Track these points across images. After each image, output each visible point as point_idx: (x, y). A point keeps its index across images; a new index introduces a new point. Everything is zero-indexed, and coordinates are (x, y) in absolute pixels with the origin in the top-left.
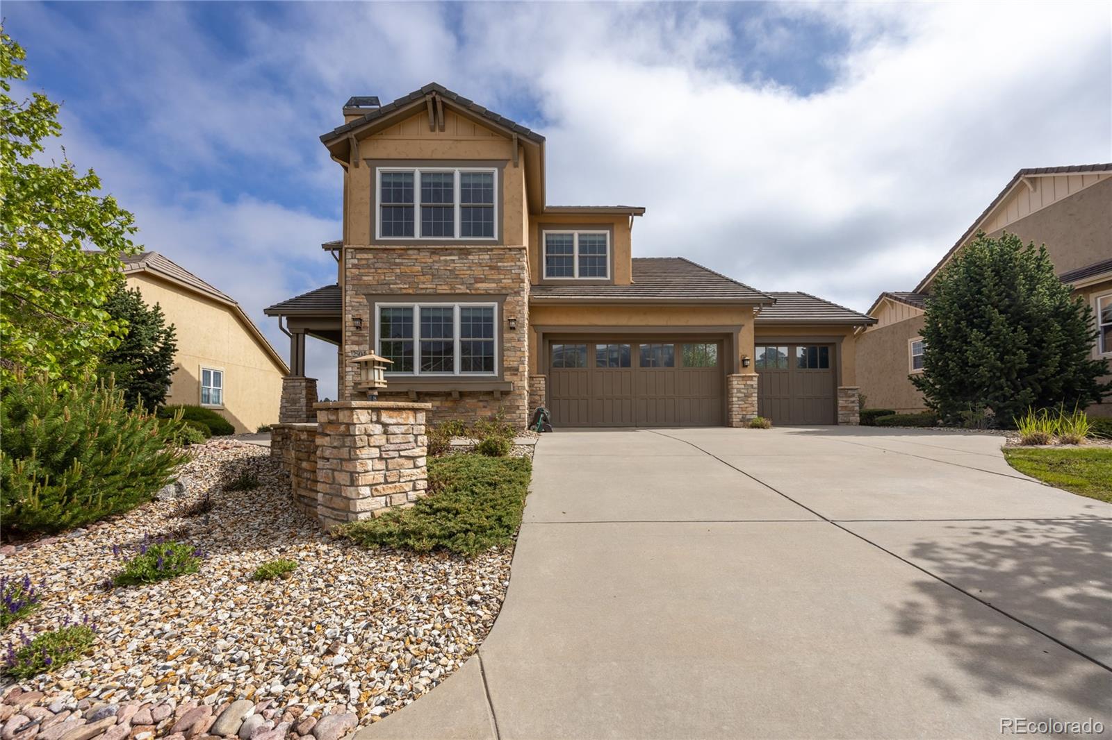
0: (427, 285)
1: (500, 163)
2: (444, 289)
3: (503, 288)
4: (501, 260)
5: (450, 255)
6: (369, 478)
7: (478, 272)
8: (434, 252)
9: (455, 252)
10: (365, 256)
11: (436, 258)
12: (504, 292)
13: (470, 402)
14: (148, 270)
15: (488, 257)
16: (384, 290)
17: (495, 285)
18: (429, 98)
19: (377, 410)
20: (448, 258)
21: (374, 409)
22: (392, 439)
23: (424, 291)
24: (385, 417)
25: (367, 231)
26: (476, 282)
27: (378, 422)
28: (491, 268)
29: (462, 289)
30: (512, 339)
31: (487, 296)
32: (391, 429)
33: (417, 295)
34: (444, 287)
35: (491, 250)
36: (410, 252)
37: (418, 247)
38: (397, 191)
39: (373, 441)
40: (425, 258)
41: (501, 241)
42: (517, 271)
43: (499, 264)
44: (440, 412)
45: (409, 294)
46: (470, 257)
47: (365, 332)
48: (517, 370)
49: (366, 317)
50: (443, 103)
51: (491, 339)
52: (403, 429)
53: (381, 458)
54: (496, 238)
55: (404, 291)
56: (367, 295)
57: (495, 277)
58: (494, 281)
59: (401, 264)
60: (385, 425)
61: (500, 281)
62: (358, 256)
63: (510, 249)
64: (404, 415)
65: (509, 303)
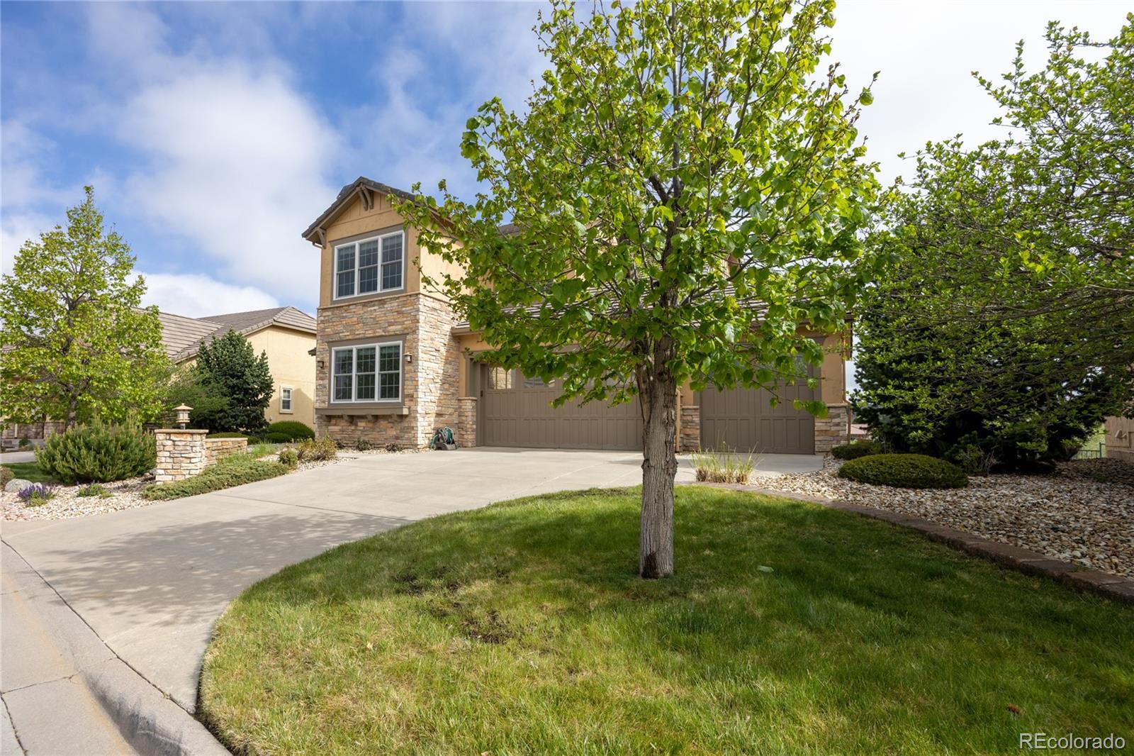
0: (360, 331)
1: (405, 226)
2: (370, 334)
3: (406, 328)
4: (404, 305)
5: (374, 306)
6: (163, 466)
7: (391, 318)
8: (364, 305)
9: (376, 303)
10: (327, 313)
11: (365, 309)
12: (406, 331)
13: (383, 423)
14: (275, 323)
15: (396, 304)
16: (336, 338)
17: (400, 327)
18: (358, 189)
19: (169, 434)
20: (372, 308)
21: (167, 433)
22: (176, 448)
23: (358, 337)
24: (173, 437)
25: (329, 295)
26: (389, 326)
27: (170, 439)
28: (399, 313)
29: (380, 332)
30: (410, 371)
31: (395, 336)
32: (176, 443)
33: (356, 339)
34: (370, 332)
35: (398, 298)
36: (351, 307)
37: (355, 302)
38: (346, 261)
39: (166, 448)
40: (359, 310)
41: (405, 291)
42: (415, 313)
43: (404, 309)
44: (366, 431)
45: (350, 340)
46: (386, 306)
47: (326, 370)
48: (412, 396)
49: (326, 359)
50: (368, 190)
51: (397, 371)
52: (184, 443)
53: (170, 457)
54: (402, 288)
55: (348, 338)
56: (328, 342)
57: (400, 320)
58: (399, 323)
59: (346, 317)
60: (174, 441)
61: (403, 323)
62: (324, 314)
63: (410, 296)
64: (185, 436)
65: (410, 340)
